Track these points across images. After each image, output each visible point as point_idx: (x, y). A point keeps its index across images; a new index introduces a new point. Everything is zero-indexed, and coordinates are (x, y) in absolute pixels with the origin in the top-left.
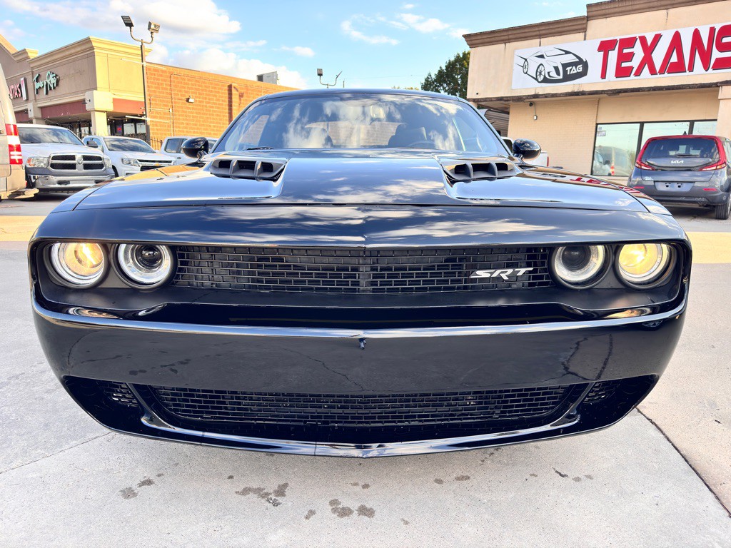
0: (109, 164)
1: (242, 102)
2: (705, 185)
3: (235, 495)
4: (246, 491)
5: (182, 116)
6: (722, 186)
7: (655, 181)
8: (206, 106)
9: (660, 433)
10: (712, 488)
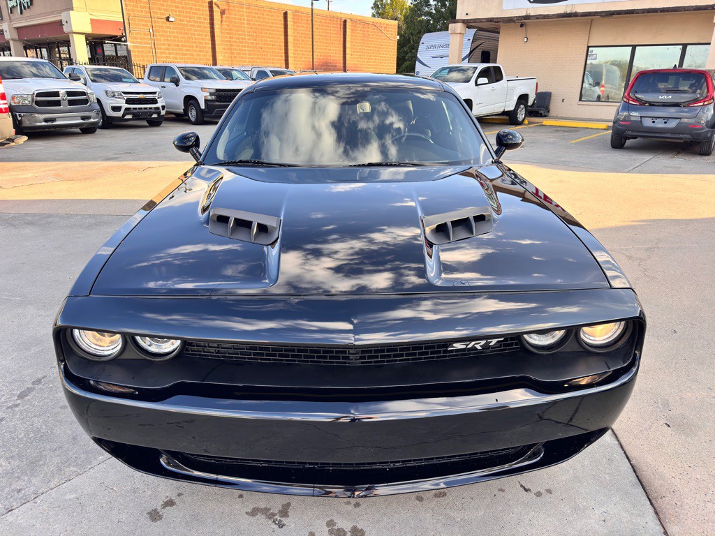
0: (93, 98)
1: (224, 19)
2: (692, 121)
3: (246, 516)
4: (254, 512)
5: (163, 36)
6: (707, 122)
7: (641, 117)
8: (187, 25)
9: (615, 439)
10: (653, 502)
